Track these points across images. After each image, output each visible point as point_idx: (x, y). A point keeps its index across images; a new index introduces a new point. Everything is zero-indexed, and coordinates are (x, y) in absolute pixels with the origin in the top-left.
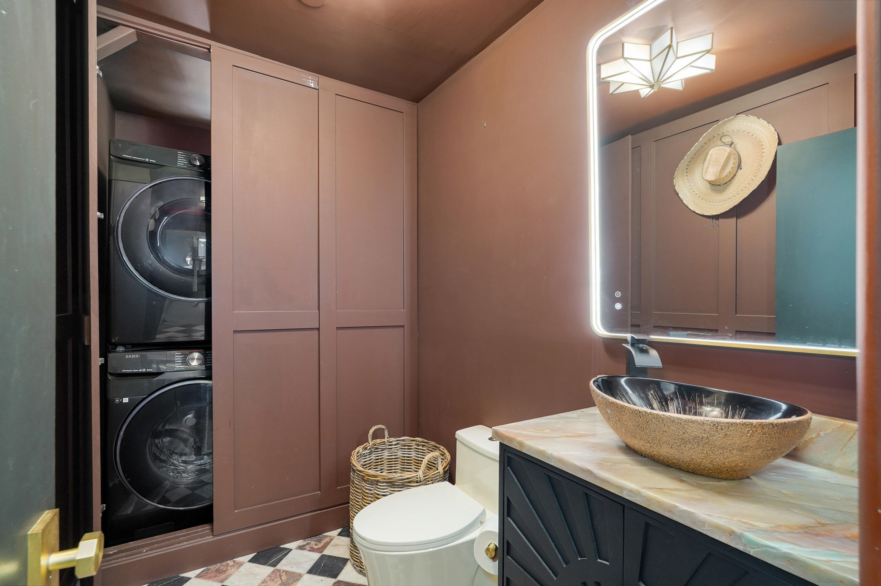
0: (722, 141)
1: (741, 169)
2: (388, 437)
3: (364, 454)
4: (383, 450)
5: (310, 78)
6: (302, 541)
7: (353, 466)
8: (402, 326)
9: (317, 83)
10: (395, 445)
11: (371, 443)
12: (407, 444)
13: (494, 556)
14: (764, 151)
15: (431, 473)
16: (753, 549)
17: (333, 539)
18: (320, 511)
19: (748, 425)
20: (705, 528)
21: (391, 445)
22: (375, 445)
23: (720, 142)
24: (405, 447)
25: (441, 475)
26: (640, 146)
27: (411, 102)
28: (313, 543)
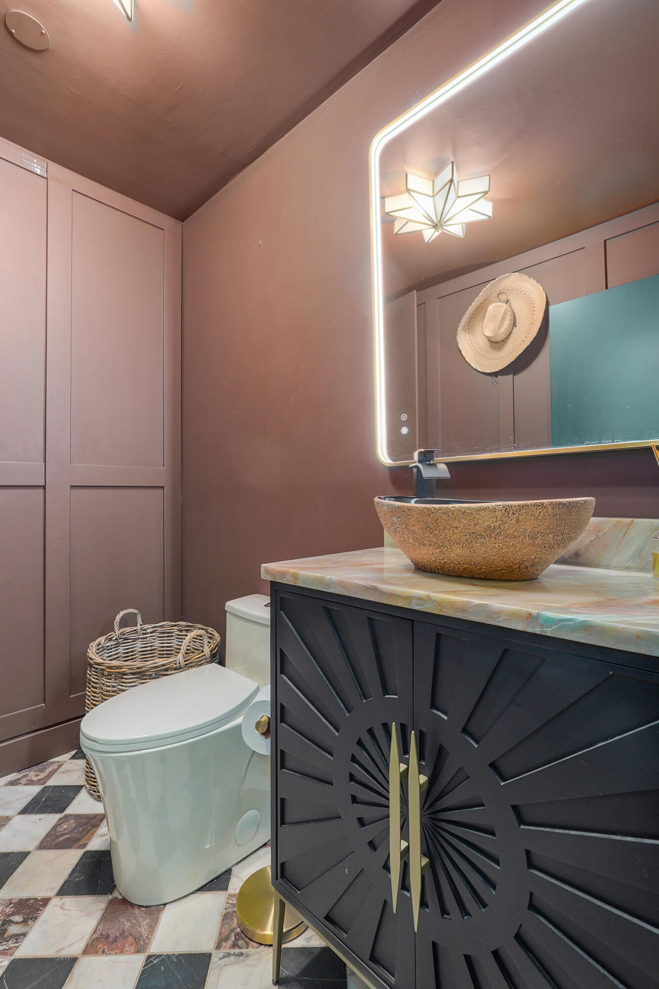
0: (499, 298)
1: (516, 327)
2: (142, 624)
3: (108, 646)
4: (134, 640)
5: (35, 161)
6: (15, 774)
7: (90, 660)
8: (162, 487)
9: (46, 170)
10: (151, 633)
11: (118, 632)
12: (167, 631)
13: (265, 730)
14: (535, 309)
15: (194, 657)
16: (550, 628)
17: (62, 765)
18: (45, 729)
19: (539, 506)
20: (500, 619)
21: (146, 634)
22: (124, 635)
23: (498, 299)
24: (164, 635)
25: (208, 659)
26: (424, 303)
27: (174, 219)
28: (32, 774)
